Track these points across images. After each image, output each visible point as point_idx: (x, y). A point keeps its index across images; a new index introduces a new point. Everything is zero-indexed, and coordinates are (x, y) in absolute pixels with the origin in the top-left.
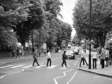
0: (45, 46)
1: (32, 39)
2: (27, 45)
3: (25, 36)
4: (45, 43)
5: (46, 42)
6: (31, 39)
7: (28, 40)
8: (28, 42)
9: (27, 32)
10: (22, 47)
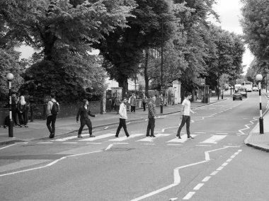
0: (176, 88)
1: (145, 72)
2: (131, 85)
3: (127, 64)
4: (177, 81)
5: (179, 79)
6: (141, 71)
7: (136, 73)
8: (135, 78)
9: (131, 55)
10: (120, 91)
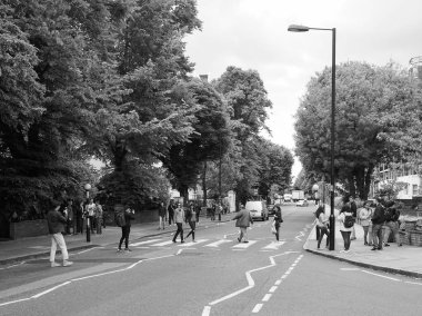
0: (231, 197)
1: (204, 183)
2: (191, 195)
3: (188, 175)
4: (232, 191)
5: (235, 190)
6: (201, 181)
7: (195, 183)
8: (195, 189)
9: (192, 167)
10: (182, 200)
